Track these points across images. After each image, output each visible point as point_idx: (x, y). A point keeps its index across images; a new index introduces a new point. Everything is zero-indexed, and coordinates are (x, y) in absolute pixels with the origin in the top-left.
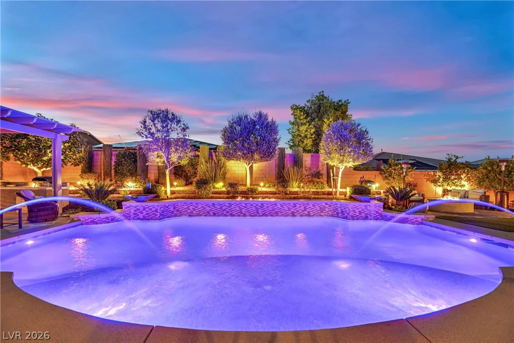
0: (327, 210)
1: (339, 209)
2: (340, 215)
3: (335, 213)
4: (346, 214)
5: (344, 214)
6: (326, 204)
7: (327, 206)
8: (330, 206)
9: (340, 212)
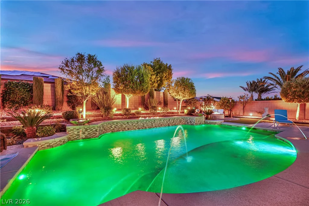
0: (182, 121)
1: (189, 121)
2: (189, 123)
3: (187, 122)
4: (193, 123)
5: (192, 123)
6: (182, 118)
7: (182, 119)
8: (183, 119)
9: (189, 122)
